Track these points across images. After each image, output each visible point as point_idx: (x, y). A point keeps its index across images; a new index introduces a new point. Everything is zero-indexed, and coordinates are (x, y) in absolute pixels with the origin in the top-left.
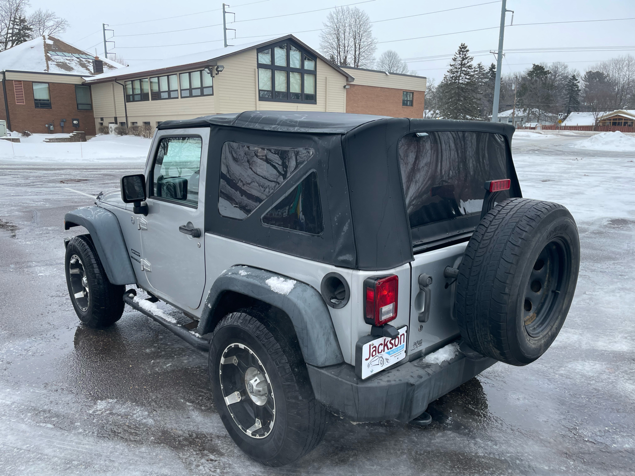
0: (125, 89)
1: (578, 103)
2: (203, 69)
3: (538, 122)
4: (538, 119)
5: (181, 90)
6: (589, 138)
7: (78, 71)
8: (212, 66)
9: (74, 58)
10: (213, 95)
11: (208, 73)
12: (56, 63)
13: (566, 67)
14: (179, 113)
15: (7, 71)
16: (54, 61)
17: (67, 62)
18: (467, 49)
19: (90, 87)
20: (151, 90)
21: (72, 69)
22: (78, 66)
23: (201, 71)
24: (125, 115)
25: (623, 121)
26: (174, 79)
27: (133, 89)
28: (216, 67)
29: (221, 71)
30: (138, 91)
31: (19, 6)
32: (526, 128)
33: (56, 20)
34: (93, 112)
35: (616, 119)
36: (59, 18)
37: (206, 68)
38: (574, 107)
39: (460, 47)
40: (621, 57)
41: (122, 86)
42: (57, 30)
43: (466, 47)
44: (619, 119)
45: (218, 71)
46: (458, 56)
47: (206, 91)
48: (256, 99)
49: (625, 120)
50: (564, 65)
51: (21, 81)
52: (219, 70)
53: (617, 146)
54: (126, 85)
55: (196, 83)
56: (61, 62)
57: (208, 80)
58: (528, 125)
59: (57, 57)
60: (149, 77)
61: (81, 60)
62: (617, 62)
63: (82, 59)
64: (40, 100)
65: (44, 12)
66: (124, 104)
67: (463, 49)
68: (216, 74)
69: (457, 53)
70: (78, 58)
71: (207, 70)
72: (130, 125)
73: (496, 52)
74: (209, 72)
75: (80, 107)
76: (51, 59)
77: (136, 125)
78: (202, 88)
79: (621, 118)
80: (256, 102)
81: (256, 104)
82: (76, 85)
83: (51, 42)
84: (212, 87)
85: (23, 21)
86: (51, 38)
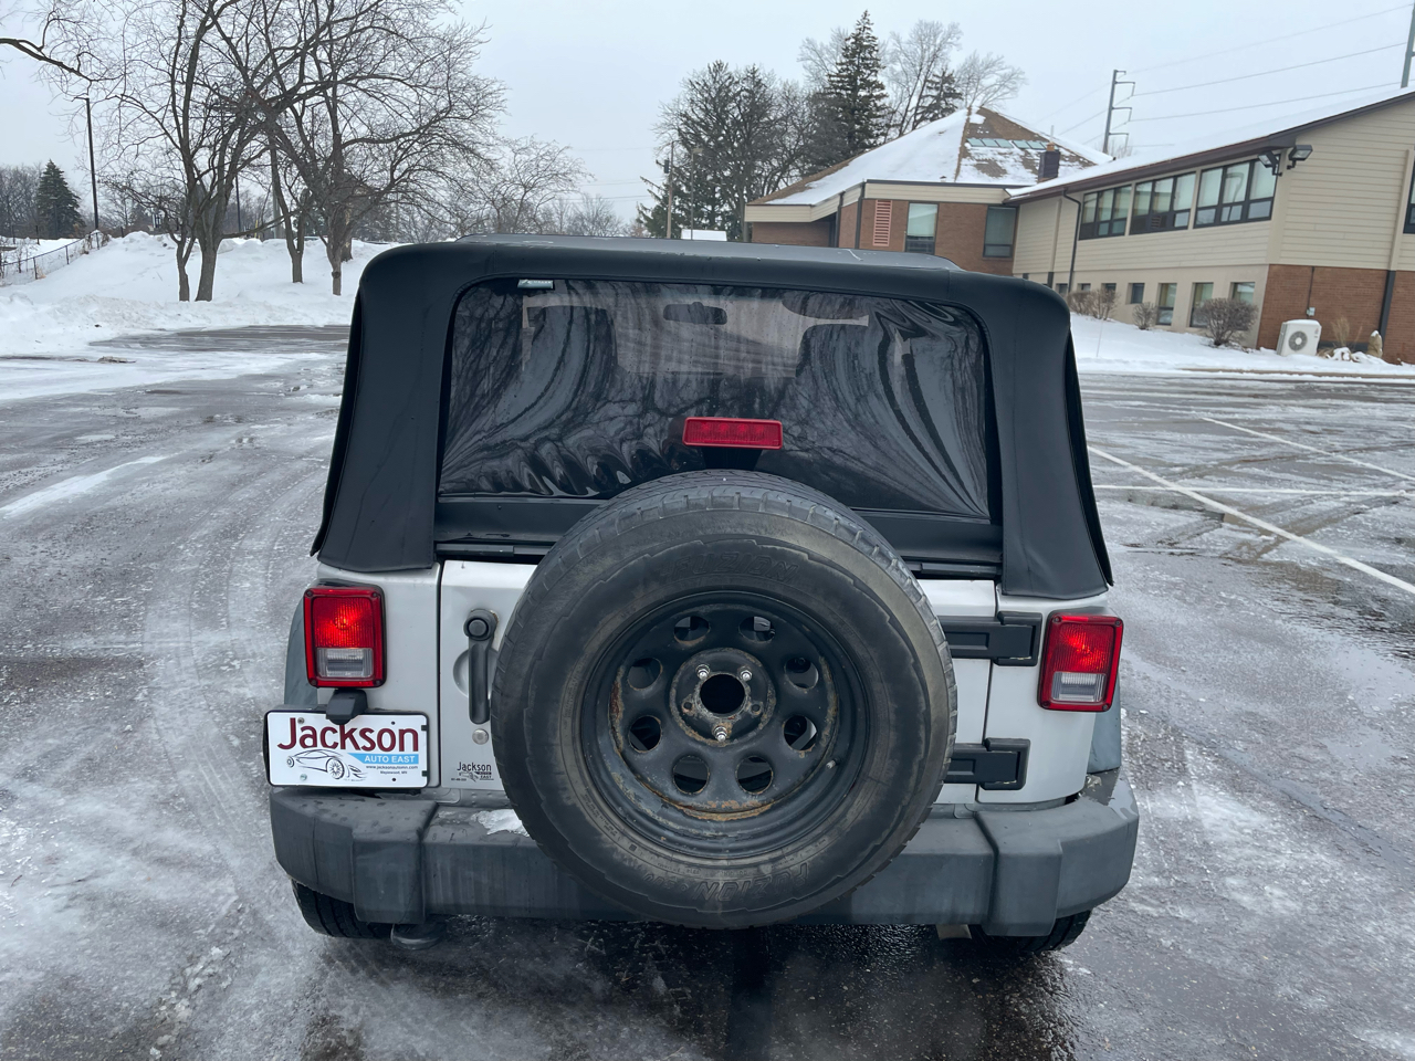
0: (1082, 210)
2: (1255, 157)
5: (1198, 209)
7: (1014, 177)
8: (1280, 149)
9: (1016, 150)
10: (1269, 218)
11: (1267, 166)
12: (975, 162)
14: (1184, 264)
15: (869, 181)
16: (972, 158)
17: (1000, 157)
19: (1017, 208)
20: (1134, 211)
21: (1005, 172)
22: (1019, 165)
23: (1252, 162)
24: (1069, 269)
26: (1188, 184)
27: (1098, 210)
28: (1290, 150)
29: (1303, 159)
30: (1106, 216)
31: (939, 49)
33: (1002, 72)
34: (1013, 261)
36: (1009, 67)
37: (1262, 153)
41: (1077, 205)
42: (999, 93)
45: (1294, 160)
47: (1254, 211)
48: (1395, 229)
51: (889, 201)
52: (1297, 156)
54: (1085, 203)
55: (1236, 191)
56: (986, 160)
57: (1265, 182)
59: (982, 150)
60: (1133, 183)
61: (1027, 153)
63: (1030, 150)
64: (917, 238)
65: (982, 57)
66: (1072, 244)
68: (1289, 167)
70: (1022, 149)
71: (1264, 158)
72: (1075, 288)
74: (1269, 162)
75: (990, 251)
76: (969, 155)
77: (1087, 290)
78: (1247, 203)
80: (1394, 236)
81: (1392, 243)
82: (990, 205)
83: (978, 119)
84: (1271, 199)
85: (947, 79)
86: (982, 111)
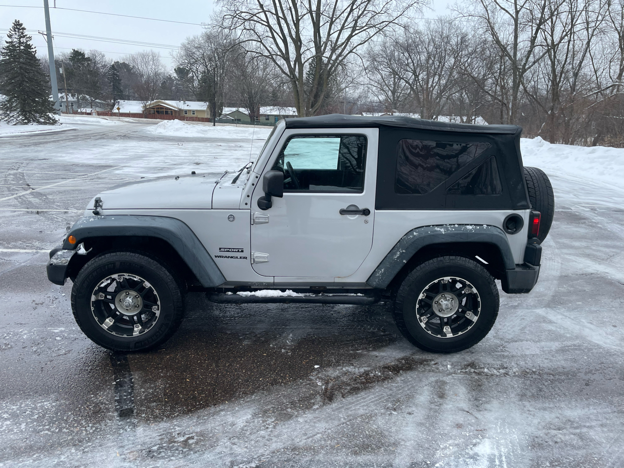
1: (121, 91)
3: (92, 108)
4: (91, 104)
6: (157, 125)
13: (103, 56)
18: (23, 26)
25: (164, 110)
32: (82, 113)
35: (158, 108)
38: (119, 95)
39: (14, 24)
40: (145, 52)
43: (21, 25)
44: (161, 108)
46: (14, 33)
49: (165, 109)
50: (101, 54)
53: (186, 133)
58: (84, 110)
62: (143, 56)
67: (18, 26)
69: (12, 29)
73: (44, 33)
79: (163, 108)
